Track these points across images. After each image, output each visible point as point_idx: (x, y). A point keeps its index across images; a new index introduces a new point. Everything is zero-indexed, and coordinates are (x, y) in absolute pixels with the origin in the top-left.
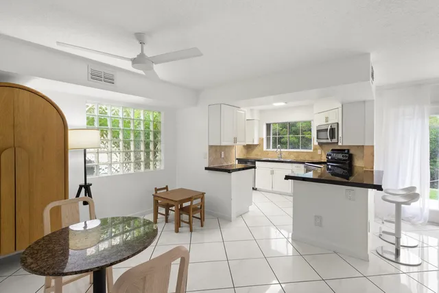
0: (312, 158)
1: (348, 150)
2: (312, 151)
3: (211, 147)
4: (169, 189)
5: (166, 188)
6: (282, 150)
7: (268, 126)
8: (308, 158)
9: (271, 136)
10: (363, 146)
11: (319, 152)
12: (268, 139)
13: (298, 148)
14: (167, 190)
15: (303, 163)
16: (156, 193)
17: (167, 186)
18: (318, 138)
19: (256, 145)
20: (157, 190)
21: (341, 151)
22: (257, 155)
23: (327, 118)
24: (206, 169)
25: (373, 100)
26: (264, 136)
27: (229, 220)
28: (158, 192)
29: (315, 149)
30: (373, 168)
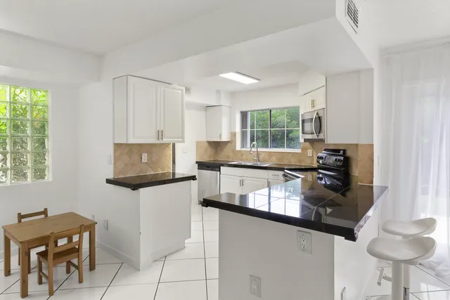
0: (300, 162)
1: (344, 151)
2: (299, 151)
3: (118, 146)
4: (50, 214)
5: (45, 212)
6: (260, 150)
7: (244, 115)
8: (294, 162)
9: (249, 130)
10: (357, 145)
11: (310, 153)
12: (244, 134)
13: (284, 147)
14: (46, 216)
15: (282, 169)
16: (20, 221)
17: (46, 209)
18: (303, 133)
19: (226, 143)
20: (21, 217)
21: (335, 151)
22: (228, 157)
23: (313, 101)
24: (109, 181)
25: (373, 69)
26: (238, 129)
27: (135, 267)
28: (23, 220)
29: (304, 149)
30: (372, 182)
